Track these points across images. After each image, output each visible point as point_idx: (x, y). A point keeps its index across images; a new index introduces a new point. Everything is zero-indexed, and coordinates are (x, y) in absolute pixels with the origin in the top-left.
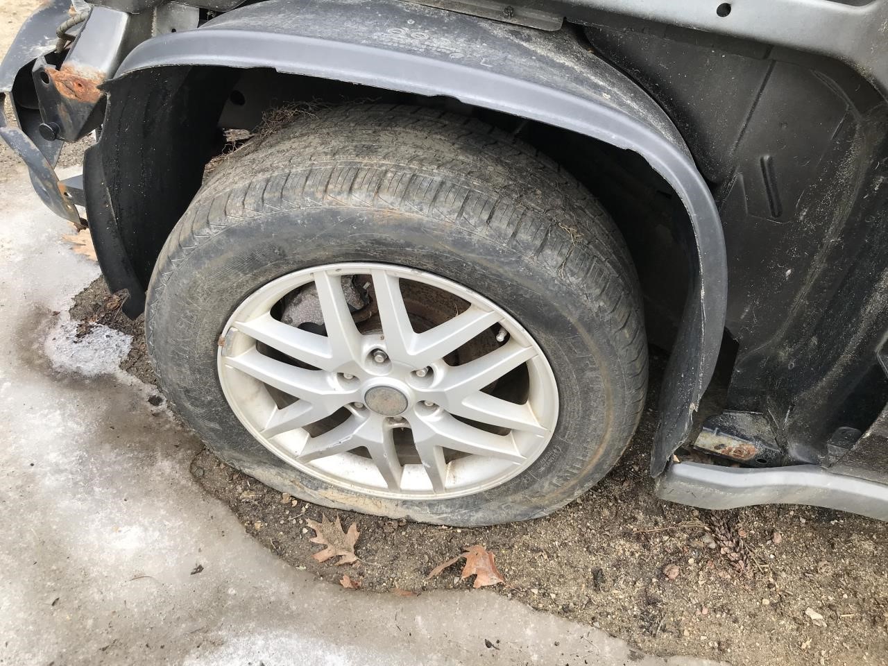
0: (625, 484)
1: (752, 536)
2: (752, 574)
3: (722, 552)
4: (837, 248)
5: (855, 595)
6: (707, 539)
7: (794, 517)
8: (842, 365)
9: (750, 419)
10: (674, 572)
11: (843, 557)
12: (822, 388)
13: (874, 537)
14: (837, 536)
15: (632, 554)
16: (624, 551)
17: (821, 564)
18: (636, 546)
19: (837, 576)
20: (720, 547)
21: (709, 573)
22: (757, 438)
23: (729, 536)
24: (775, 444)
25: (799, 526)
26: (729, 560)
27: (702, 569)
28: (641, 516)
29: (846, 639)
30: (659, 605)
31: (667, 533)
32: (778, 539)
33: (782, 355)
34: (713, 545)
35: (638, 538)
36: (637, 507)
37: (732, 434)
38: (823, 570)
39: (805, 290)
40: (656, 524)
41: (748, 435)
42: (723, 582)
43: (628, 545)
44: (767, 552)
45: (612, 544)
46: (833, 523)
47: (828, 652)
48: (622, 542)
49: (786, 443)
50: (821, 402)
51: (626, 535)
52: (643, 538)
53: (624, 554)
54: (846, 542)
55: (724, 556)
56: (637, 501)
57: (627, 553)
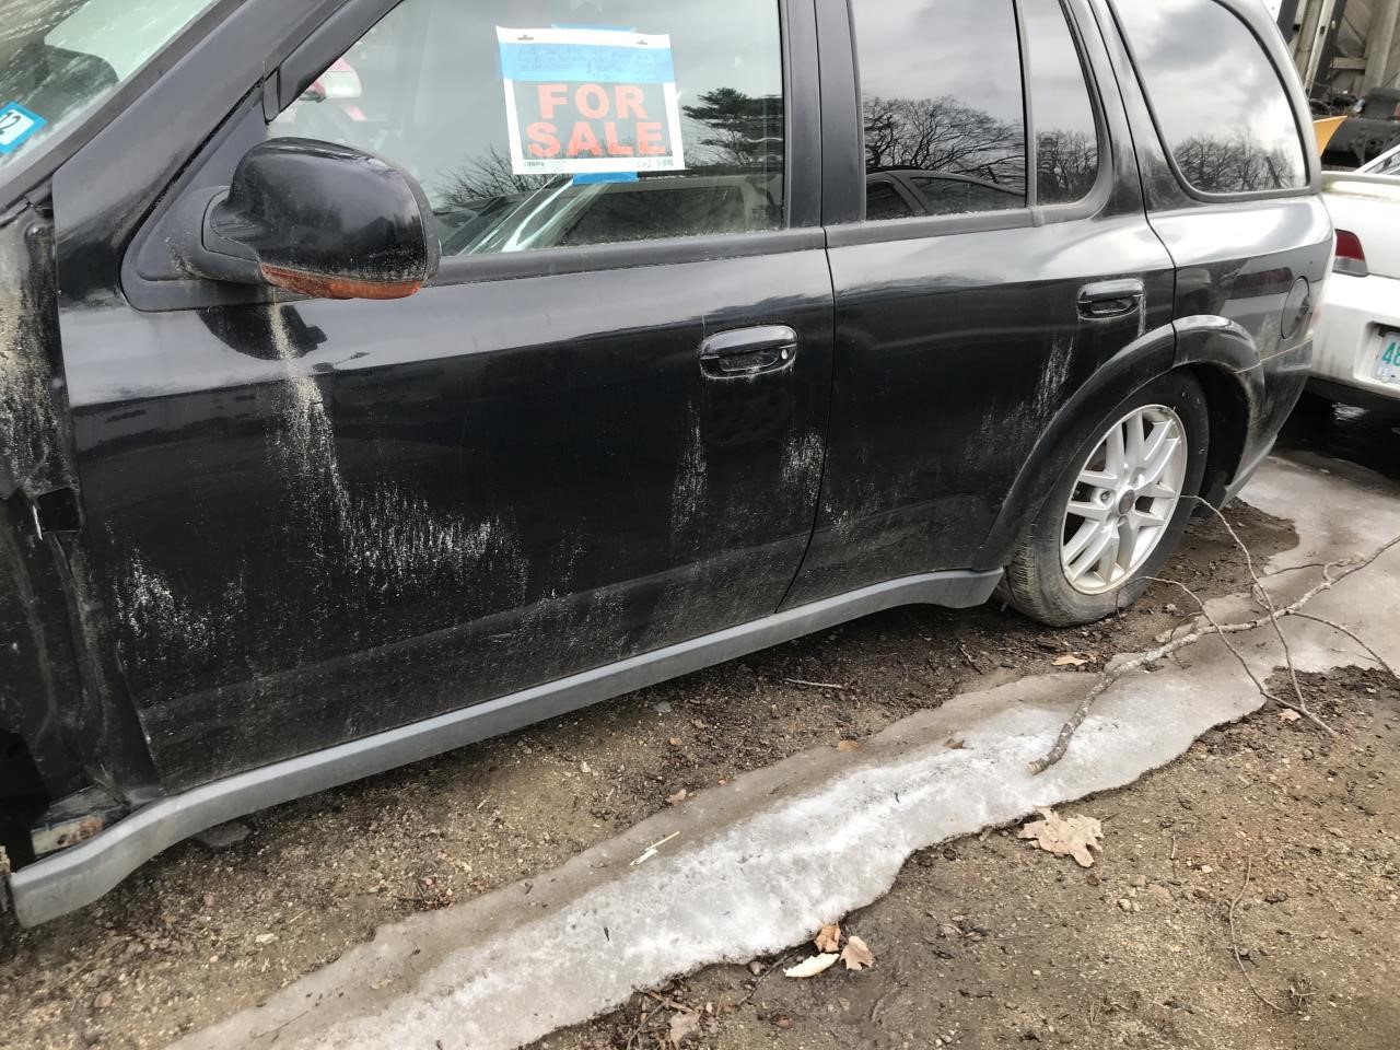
0: (17, 959)
1: (183, 916)
2: (191, 946)
3: (153, 947)
4: (39, 607)
5: (299, 898)
6: (132, 948)
7: (221, 871)
8: (107, 698)
9: (82, 797)
10: (106, 999)
11: (279, 875)
12: (109, 726)
13: (302, 841)
14: (267, 862)
15: (52, 1015)
16: (41, 1018)
17: (258, 894)
18: (53, 1005)
19: (278, 895)
20: (148, 946)
21: (147, 975)
22: (94, 809)
23: (153, 928)
24: (114, 803)
25: (228, 877)
26: (163, 949)
27: (137, 977)
28: (48, 975)
29: (301, 936)
30: (102, 1038)
31: (86, 971)
32: (209, 900)
33: (70, 720)
34: (141, 948)
35: (52, 996)
36: (40, 970)
37: (66, 820)
38: (263, 897)
39: (43, 654)
40: (69, 970)
41: (83, 812)
42: (162, 973)
43: (43, 1010)
44: (202, 919)
45: (24, 1021)
46: (259, 853)
47: (287, 958)
48: (35, 1011)
49: (123, 797)
50: (119, 740)
51: (38, 1002)
52: (60, 993)
53: (43, 1021)
54: (277, 862)
55: (156, 950)
56: (37, 965)
57: (46, 1018)
